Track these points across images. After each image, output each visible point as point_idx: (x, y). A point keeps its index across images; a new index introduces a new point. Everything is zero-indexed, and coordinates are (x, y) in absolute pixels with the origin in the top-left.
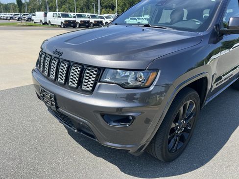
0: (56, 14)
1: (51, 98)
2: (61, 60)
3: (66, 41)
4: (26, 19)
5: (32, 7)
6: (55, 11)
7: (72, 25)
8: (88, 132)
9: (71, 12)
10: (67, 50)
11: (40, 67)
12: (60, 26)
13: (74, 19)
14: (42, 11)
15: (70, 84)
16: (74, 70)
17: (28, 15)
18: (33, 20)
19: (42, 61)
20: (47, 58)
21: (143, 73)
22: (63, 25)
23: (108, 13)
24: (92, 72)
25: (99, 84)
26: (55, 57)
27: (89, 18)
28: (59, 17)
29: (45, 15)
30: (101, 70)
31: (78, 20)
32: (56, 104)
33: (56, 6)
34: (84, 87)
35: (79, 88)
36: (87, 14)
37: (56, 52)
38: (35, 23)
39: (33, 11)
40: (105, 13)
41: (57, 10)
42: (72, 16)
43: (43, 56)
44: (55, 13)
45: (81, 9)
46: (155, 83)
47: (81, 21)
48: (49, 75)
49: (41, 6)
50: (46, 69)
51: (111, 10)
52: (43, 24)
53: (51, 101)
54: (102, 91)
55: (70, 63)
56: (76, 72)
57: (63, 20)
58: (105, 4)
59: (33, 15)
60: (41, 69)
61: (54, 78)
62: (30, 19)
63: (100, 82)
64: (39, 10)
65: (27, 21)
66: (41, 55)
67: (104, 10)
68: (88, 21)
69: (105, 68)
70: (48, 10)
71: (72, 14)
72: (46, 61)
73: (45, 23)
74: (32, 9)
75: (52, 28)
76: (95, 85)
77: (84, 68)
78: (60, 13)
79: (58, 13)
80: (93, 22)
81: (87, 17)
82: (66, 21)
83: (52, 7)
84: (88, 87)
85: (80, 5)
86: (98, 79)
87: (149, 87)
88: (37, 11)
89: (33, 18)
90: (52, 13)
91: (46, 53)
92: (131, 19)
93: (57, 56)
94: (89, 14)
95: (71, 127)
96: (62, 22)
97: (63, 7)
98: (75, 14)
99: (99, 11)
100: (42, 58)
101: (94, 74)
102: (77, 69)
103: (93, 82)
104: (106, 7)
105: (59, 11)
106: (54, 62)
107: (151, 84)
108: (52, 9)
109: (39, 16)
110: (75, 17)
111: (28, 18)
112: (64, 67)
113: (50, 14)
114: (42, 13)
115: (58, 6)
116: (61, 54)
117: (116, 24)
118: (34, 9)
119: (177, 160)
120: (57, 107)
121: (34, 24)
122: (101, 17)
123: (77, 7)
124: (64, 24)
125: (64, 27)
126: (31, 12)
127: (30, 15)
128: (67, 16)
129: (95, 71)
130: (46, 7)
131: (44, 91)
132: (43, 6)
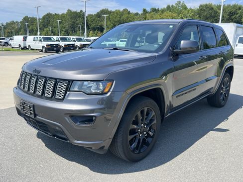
0: (37, 38)
1: (30, 108)
2: (39, 77)
3: (44, 62)
4: (2, 43)
5: (9, 31)
6: (36, 35)
7: (55, 49)
8: (61, 136)
9: (54, 35)
10: (44, 69)
11: (21, 85)
12: (42, 51)
13: (57, 43)
14: (22, 35)
15: (46, 95)
16: (49, 83)
17: (4, 39)
18: (10, 45)
19: (23, 79)
20: (28, 77)
21: (102, 83)
22: (44, 49)
23: (96, 35)
24: (63, 84)
25: (68, 93)
26: (35, 75)
27: (74, 41)
28: (40, 41)
29: (25, 39)
30: (70, 82)
31: (62, 44)
32: (34, 113)
33: (37, 28)
34: (57, 97)
35: (53, 98)
36: (72, 37)
37: (35, 71)
38: (12, 47)
39: (10, 35)
40: (92, 36)
41: (39, 33)
42: (55, 40)
43: (24, 75)
44: (36, 36)
45: (65, 32)
46: (111, 90)
47: (65, 45)
48: (29, 90)
49: (20, 29)
50: (27, 86)
51: (99, 32)
52: (22, 49)
53: (31, 110)
54: (70, 98)
55: (46, 79)
56: (51, 85)
57: (45, 44)
58: (93, 26)
59: (11, 39)
60: (22, 86)
61: (33, 92)
62: (6, 44)
63: (69, 91)
64: (17, 34)
65: (3, 46)
66: (22, 75)
67: (91, 32)
68: (74, 45)
69: (73, 80)
70: (28, 34)
71: (55, 37)
72: (27, 79)
73: (25, 48)
74: (9, 33)
75: (32, 52)
76: (65, 94)
77: (57, 81)
78: (41, 37)
79: (39, 36)
80: (79, 46)
81: (72, 40)
82: (48, 45)
83: (33, 30)
84: (60, 96)
85: (65, 28)
86: (68, 89)
87: (107, 93)
88: (16, 35)
89: (10, 42)
90: (33, 37)
91: (26, 73)
92: (121, 41)
93: (36, 74)
94: (75, 37)
95: (47, 134)
96: (43, 47)
97: (46, 29)
98: (59, 37)
99: (85, 33)
100: (23, 77)
101: (65, 86)
102: (52, 82)
103: (64, 92)
104: (94, 29)
105: (40, 35)
106: (33, 78)
107: (109, 91)
108: (33, 32)
109: (18, 40)
110: (58, 41)
111: (5, 43)
112: (41, 82)
113: (30, 38)
114: (21, 37)
115: (40, 29)
116: (40, 72)
117: (91, 48)
118: (12, 33)
119: (141, 162)
120: (35, 115)
121: (12, 49)
122: (87, 40)
123: (61, 30)
124: (46, 48)
125: (46, 52)
126: (8, 36)
127: (7, 40)
128: (49, 39)
129: (66, 83)
130: (25, 30)
131: (25, 103)
132: (22, 30)
